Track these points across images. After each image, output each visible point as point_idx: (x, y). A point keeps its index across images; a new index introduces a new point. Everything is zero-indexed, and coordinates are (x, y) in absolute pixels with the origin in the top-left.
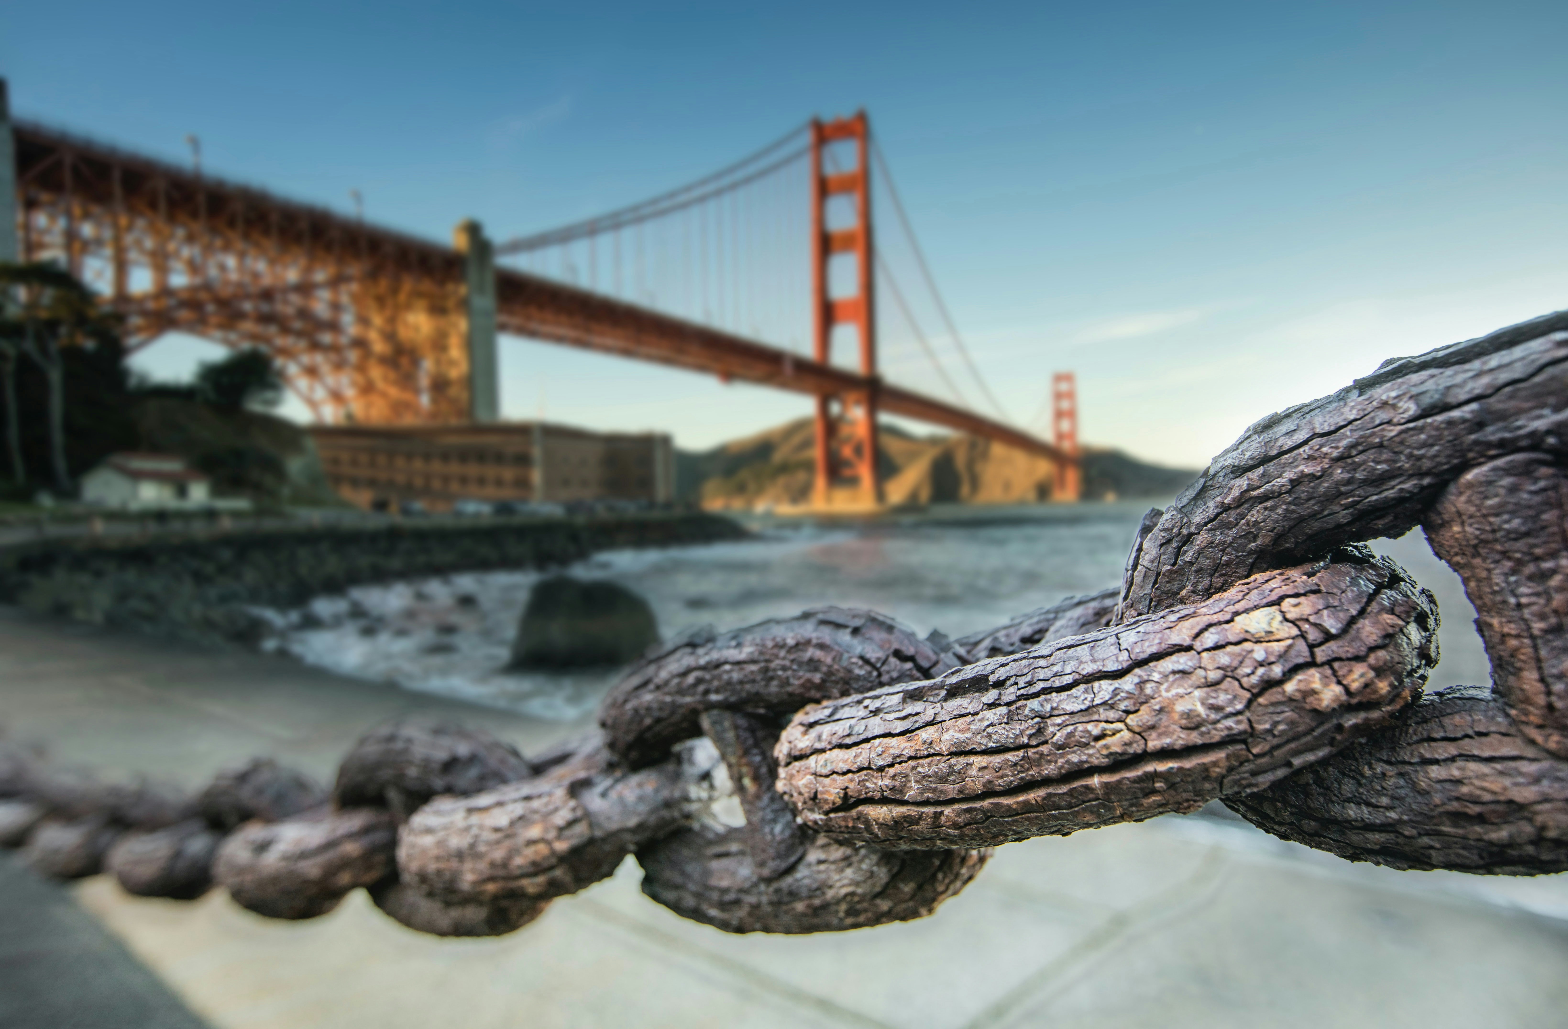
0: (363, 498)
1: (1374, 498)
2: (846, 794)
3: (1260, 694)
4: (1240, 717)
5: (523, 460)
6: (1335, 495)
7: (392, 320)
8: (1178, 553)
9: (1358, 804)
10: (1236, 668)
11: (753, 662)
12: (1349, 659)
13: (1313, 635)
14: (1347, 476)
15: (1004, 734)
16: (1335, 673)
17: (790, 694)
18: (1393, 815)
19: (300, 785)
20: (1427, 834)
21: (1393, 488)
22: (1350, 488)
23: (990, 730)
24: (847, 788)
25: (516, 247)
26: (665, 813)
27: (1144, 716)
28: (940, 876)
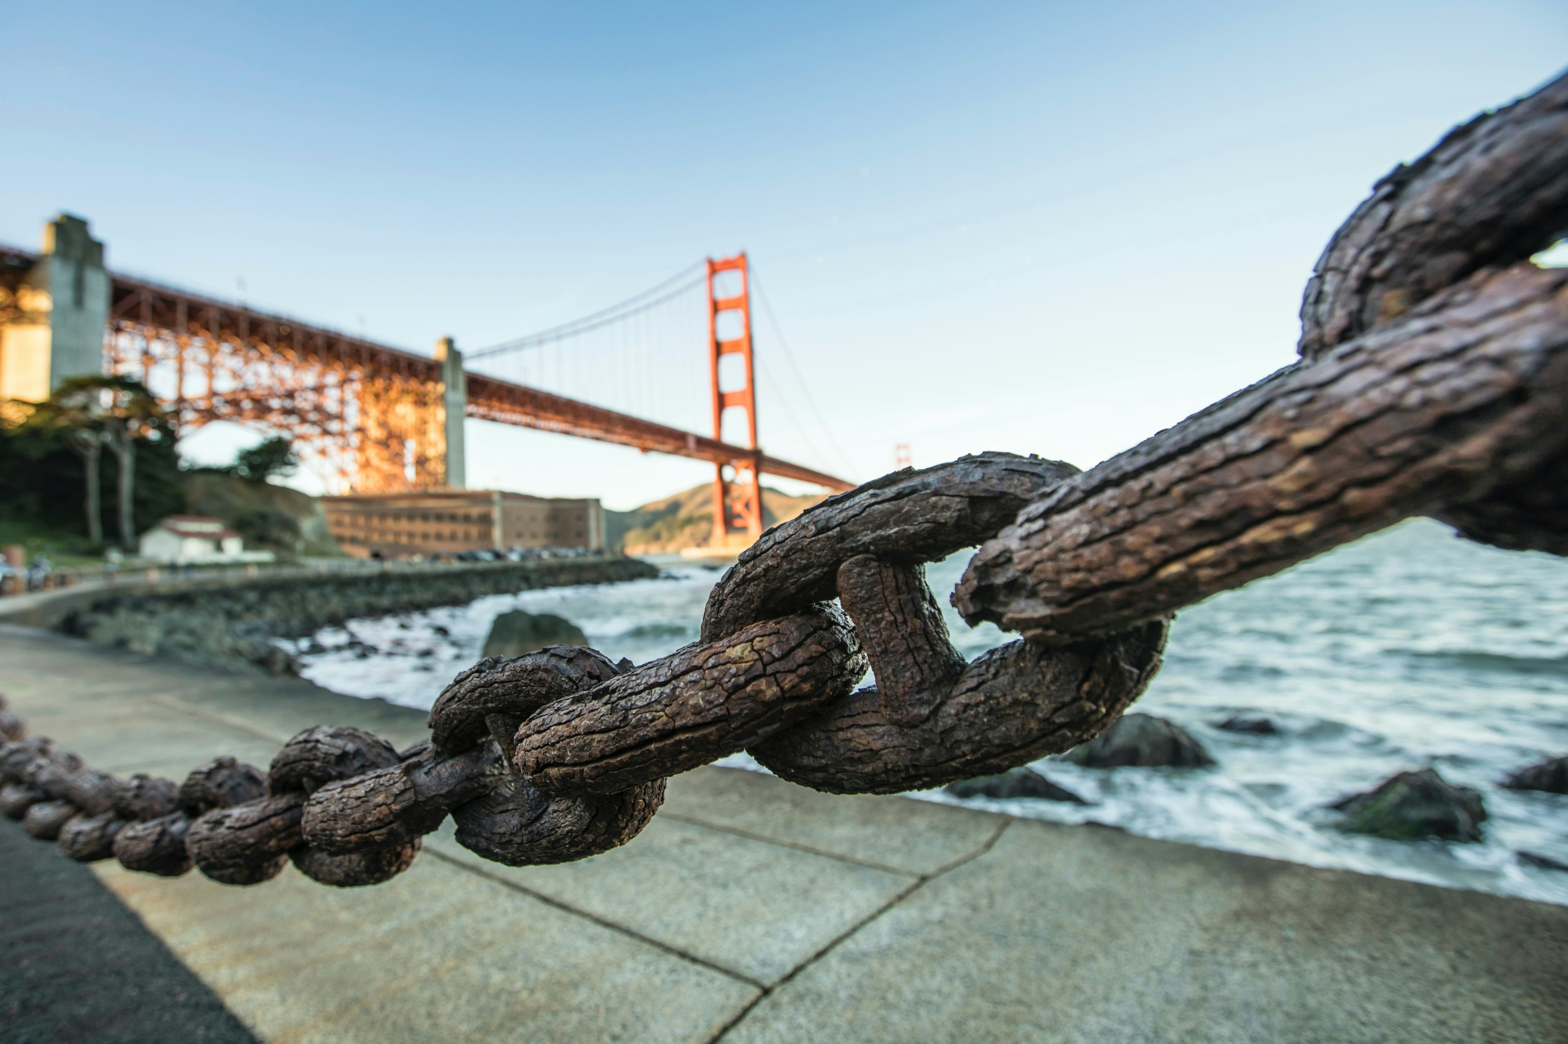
0: (363, 553)
1: (803, 579)
2: (538, 761)
3: (734, 693)
4: (722, 707)
5: (486, 520)
6: (785, 578)
7: (384, 413)
8: (718, 611)
9: (809, 756)
10: (721, 679)
11: (510, 681)
12: (785, 672)
13: (766, 658)
14: (789, 567)
15: (609, 720)
16: (776, 680)
17: (531, 701)
18: (824, 761)
19: (251, 777)
20: (841, 772)
21: (811, 573)
22: (791, 573)
23: (602, 718)
24: (538, 757)
25: (480, 355)
26: (467, 784)
27: (674, 708)
28: (620, 817)
